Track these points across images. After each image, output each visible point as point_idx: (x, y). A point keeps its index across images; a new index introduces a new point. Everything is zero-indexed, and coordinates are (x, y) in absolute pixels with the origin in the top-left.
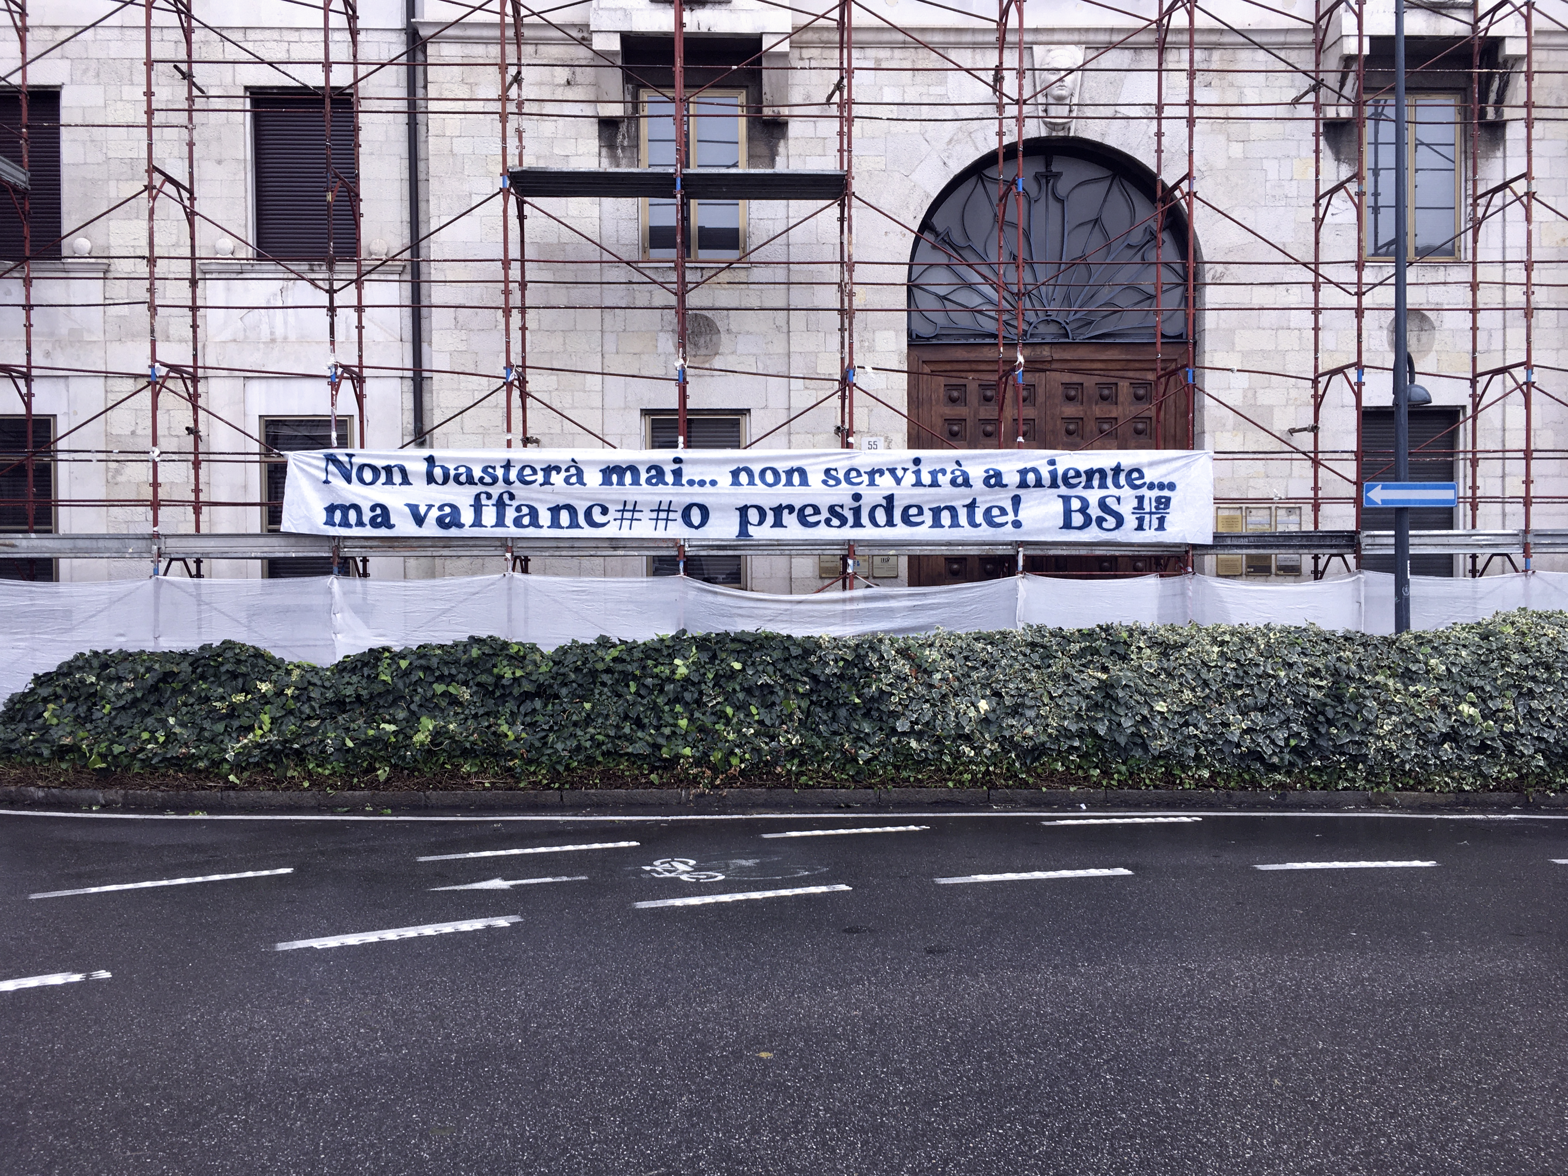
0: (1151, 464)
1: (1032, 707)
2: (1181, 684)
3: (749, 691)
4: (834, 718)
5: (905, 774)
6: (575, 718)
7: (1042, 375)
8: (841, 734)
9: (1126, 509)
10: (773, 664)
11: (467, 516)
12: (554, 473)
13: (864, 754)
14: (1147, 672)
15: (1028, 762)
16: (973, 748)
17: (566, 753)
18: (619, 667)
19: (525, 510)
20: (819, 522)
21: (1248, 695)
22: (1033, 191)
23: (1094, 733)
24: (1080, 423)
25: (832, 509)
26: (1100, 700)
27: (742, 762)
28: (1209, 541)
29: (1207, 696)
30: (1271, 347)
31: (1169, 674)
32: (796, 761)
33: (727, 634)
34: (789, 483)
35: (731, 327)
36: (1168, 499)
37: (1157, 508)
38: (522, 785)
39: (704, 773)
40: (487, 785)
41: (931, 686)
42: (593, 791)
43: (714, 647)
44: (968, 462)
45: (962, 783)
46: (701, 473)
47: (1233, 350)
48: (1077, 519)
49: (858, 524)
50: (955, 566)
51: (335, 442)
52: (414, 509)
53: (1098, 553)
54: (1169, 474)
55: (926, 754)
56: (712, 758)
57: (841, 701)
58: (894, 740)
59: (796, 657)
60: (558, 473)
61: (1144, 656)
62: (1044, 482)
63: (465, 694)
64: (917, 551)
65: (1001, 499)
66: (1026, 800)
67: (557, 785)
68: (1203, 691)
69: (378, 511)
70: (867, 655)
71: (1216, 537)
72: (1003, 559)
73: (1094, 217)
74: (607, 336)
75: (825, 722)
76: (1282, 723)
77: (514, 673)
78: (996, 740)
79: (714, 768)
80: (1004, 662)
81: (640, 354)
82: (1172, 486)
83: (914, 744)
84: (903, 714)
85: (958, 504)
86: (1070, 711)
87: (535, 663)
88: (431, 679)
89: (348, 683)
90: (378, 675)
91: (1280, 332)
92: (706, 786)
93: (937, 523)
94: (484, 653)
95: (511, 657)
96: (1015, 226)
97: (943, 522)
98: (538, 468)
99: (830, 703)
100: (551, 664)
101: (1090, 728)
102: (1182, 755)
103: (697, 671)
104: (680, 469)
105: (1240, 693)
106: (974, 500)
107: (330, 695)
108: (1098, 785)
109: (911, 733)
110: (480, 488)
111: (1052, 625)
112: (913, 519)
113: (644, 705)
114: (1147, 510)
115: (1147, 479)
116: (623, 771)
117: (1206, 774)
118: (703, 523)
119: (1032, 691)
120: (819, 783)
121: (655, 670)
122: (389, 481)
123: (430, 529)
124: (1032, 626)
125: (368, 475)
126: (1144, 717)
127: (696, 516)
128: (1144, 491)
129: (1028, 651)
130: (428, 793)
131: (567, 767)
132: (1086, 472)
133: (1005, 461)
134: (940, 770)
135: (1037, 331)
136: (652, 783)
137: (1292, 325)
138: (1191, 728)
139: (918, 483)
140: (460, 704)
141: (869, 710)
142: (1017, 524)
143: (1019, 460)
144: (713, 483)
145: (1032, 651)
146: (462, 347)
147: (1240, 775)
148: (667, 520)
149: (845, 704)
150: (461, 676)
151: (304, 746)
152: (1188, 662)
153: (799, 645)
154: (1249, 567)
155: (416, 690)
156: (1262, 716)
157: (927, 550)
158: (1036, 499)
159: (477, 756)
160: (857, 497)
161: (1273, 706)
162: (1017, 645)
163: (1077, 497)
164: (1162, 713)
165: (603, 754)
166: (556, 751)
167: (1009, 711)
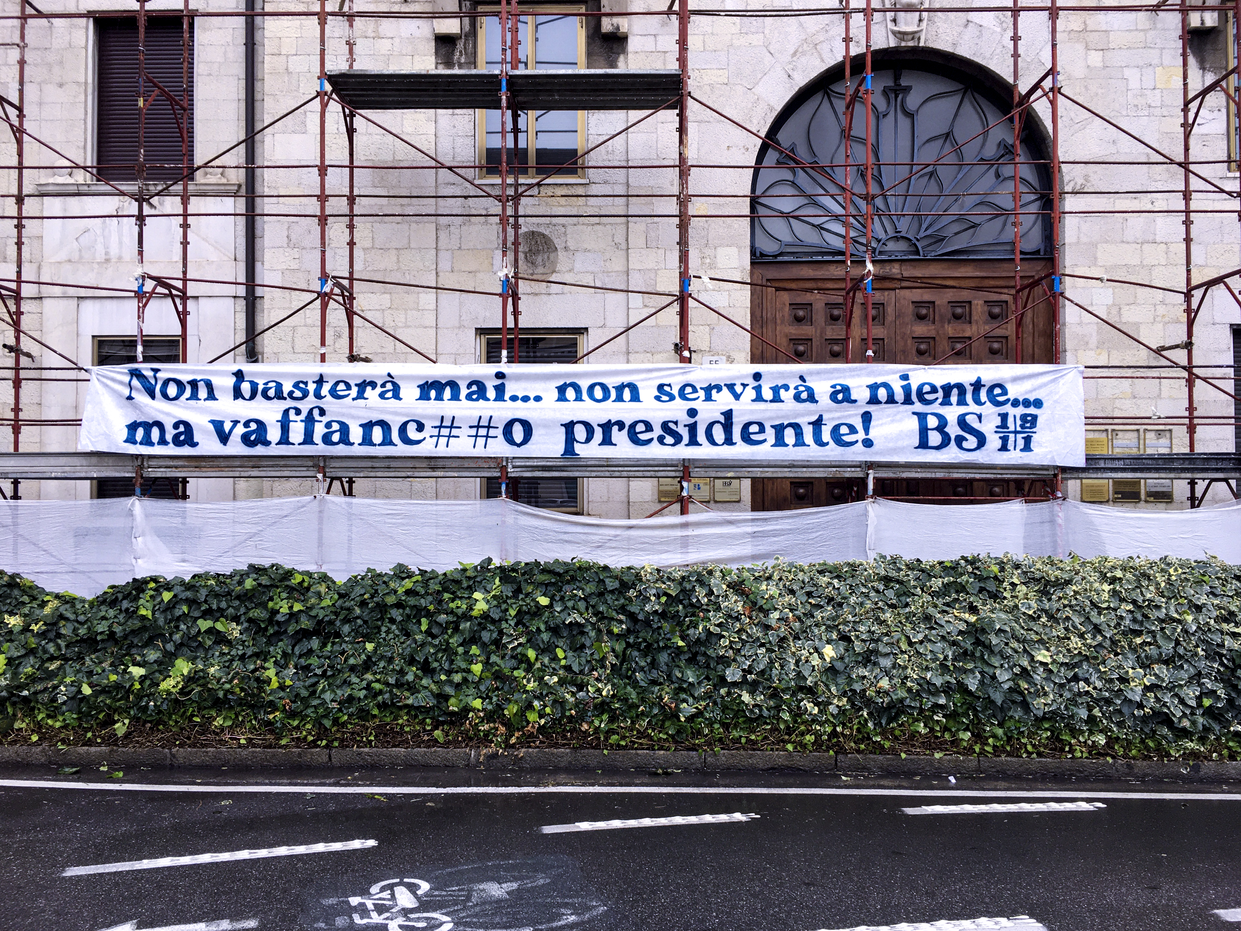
0: (1016, 379)
1: (887, 655)
2: (1066, 629)
3: (555, 631)
4: (654, 664)
5: (735, 734)
6: (352, 661)
7: (892, 293)
8: (661, 684)
9: (989, 427)
10: (585, 599)
11: (274, 434)
12: (369, 388)
13: (687, 709)
14: (1024, 613)
15: (884, 722)
16: (817, 704)
17: (335, 705)
18: (412, 601)
19: (336, 427)
20: (652, 439)
21: (1150, 644)
22: (882, 105)
23: (963, 688)
24: (932, 343)
25: (665, 426)
26: (970, 648)
27: (541, 716)
28: (1081, 463)
29: (1100, 645)
30: (1136, 261)
31: (1051, 617)
32: (605, 717)
33: (537, 564)
34: (620, 398)
35: (569, 244)
36: (1035, 418)
37: (1022, 426)
38: (283, 742)
39: (497, 729)
40: (243, 741)
41: (767, 627)
42: (366, 750)
43: (521, 578)
44: (814, 378)
45: (804, 746)
46: (525, 389)
47: (1095, 265)
48: (935, 438)
49: (693, 442)
50: (801, 491)
51: (140, 358)
52: (218, 425)
53: (956, 476)
54: (1035, 390)
55: (761, 710)
56: (506, 712)
57: (661, 644)
58: (723, 691)
59: (612, 592)
60: (373, 389)
61: (1021, 595)
62: (897, 398)
63: (235, 631)
64: (758, 472)
65: (850, 416)
66: (881, 768)
67: (324, 742)
68: (1094, 637)
69: (182, 428)
70: (693, 590)
71: (1089, 459)
72: (851, 482)
73: (945, 130)
74: (442, 254)
75: (642, 669)
76: (1191, 678)
77: (291, 608)
78: (844, 694)
79: (507, 724)
80: (853, 600)
81: (475, 272)
82: (1038, 403)
83: (746, 697)
84: (734, 660)
85: (803, 421)
86: (934, 660)
87: (319, 595)
88: (196, 614)
89: (104, 618)
90: (138, 608)
91: (1145, 246)
92: (498, 745)
93: (780, 442)
94: (260, 585)
95: (291, 590)
96: (862, 141)
97: (787, 440)
98: (352, 383)
99: (649, 646)
100: (336, 596)
101: (958, 682)
102: (1072, 717)
103: (498, 606)
104: (503, 385)
105: (1139, 641)
106: (821, 416)
107: (82, 631)
108: (969, 750)
109: (743, 683)
110: (289, 403)
111: (908, 557)
112: (753, 437)
113: (435, 646)
114: (1012, 428)
115: (1011, 395)
116: (402, 726)
117: (1101, 740)
118: (526, 441)
119: (887, 635)
120: (634, 743)
121: (452, 605)
122: (194, 396)
123: (235, 447)
124: (884, 557)
125: (172, 390)
126: (1024, 669)
127: (518, 433)
128: (1008, 408)
129: (881, 587)
130: (174, 750)
131: (336, 721)
132: (943, 387)
133: (853, 376)
134: (778, 730)
135: (886, 249)
136: (436, 741)
137: (1158, 239)
138: (1082, 683)
139: (759, 398)
140: (229, 643)
141: (695, 654)
142: (868, 443)
143: (869, 374)
144: (538, 399)
145: (887, 587)
146: (294, 265)
147: (1142, 741)
148: (487, 436)
149: (666, 647)
150: (231, 611)
151: (36, 693)
152: (1074, 602)
153: (616, 577)
154: (1116, 493)
155: (177, 627)
156: (1168, 670)
157: (769, 473)
158: (888, 416)
159: (231, 708)
160: (692, 413)
161: (1181, 657)
162: (868, 579)
163: (932, 414)
164: (1044, 664)
165: (379, 706)
166: (324, 703)
167: (860, 659)
